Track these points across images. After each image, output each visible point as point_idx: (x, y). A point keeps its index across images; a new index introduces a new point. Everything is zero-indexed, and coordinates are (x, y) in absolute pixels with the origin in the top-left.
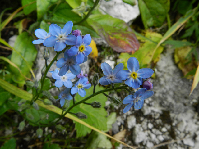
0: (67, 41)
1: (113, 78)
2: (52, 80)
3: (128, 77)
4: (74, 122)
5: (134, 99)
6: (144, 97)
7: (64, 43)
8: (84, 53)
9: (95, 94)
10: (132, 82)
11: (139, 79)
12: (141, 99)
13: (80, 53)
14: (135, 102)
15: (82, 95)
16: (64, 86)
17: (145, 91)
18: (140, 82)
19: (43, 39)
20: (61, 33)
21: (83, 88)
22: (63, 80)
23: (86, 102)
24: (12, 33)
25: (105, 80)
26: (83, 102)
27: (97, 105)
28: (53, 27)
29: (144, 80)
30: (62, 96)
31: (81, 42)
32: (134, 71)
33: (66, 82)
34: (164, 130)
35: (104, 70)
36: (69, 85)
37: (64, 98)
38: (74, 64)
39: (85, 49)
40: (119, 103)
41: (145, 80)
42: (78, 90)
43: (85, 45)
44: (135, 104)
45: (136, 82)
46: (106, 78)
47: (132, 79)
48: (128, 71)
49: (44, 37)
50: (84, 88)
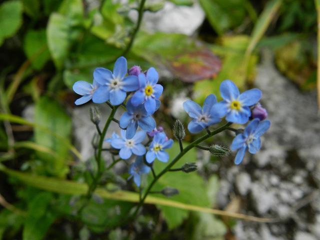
0: (125, 86)
1: (206, 119)
2: (113, 151)
3: (229, 111)
4: (159, 207)
5: (245, 140)
6: (259, 132)
7: (122, 90)
8: (154, 96)
9: (183, 152)
10: (236, 116)
11: (245, 108)
12: (255, 136)
13: (148, 98)
14: (249, 143)
15: (164, 159)
16: (133, 155)
17: (258, 122)
18: (248, 113)
19: (87, 95)
20: (112, 78)
21: (162, 150)
22: (131, 146)
23: (173, 167)
24: (23, 103)
25: (196, 126)
26: (169, 169)
27: (191, 167)
28: (99, 73)
29: (251, 108)
30: (134, 170)
31: (145, 82)
32: (234, 100)
33: (135, 148)
34: (298, 179)
35: (189, 112)
36: (140, 151)
37: (138, 173)
38: (143, 117)
39: (153, 91)
40: (224, 153)
41: (253, 107)
42: (155, 155)
43: (151, 84)
44: (249, 146)
45: (241, 114)
46: (197, 122)
47: (235, 112)
48: (225, 102)
49: (88, 91)
50: (164, 148)
